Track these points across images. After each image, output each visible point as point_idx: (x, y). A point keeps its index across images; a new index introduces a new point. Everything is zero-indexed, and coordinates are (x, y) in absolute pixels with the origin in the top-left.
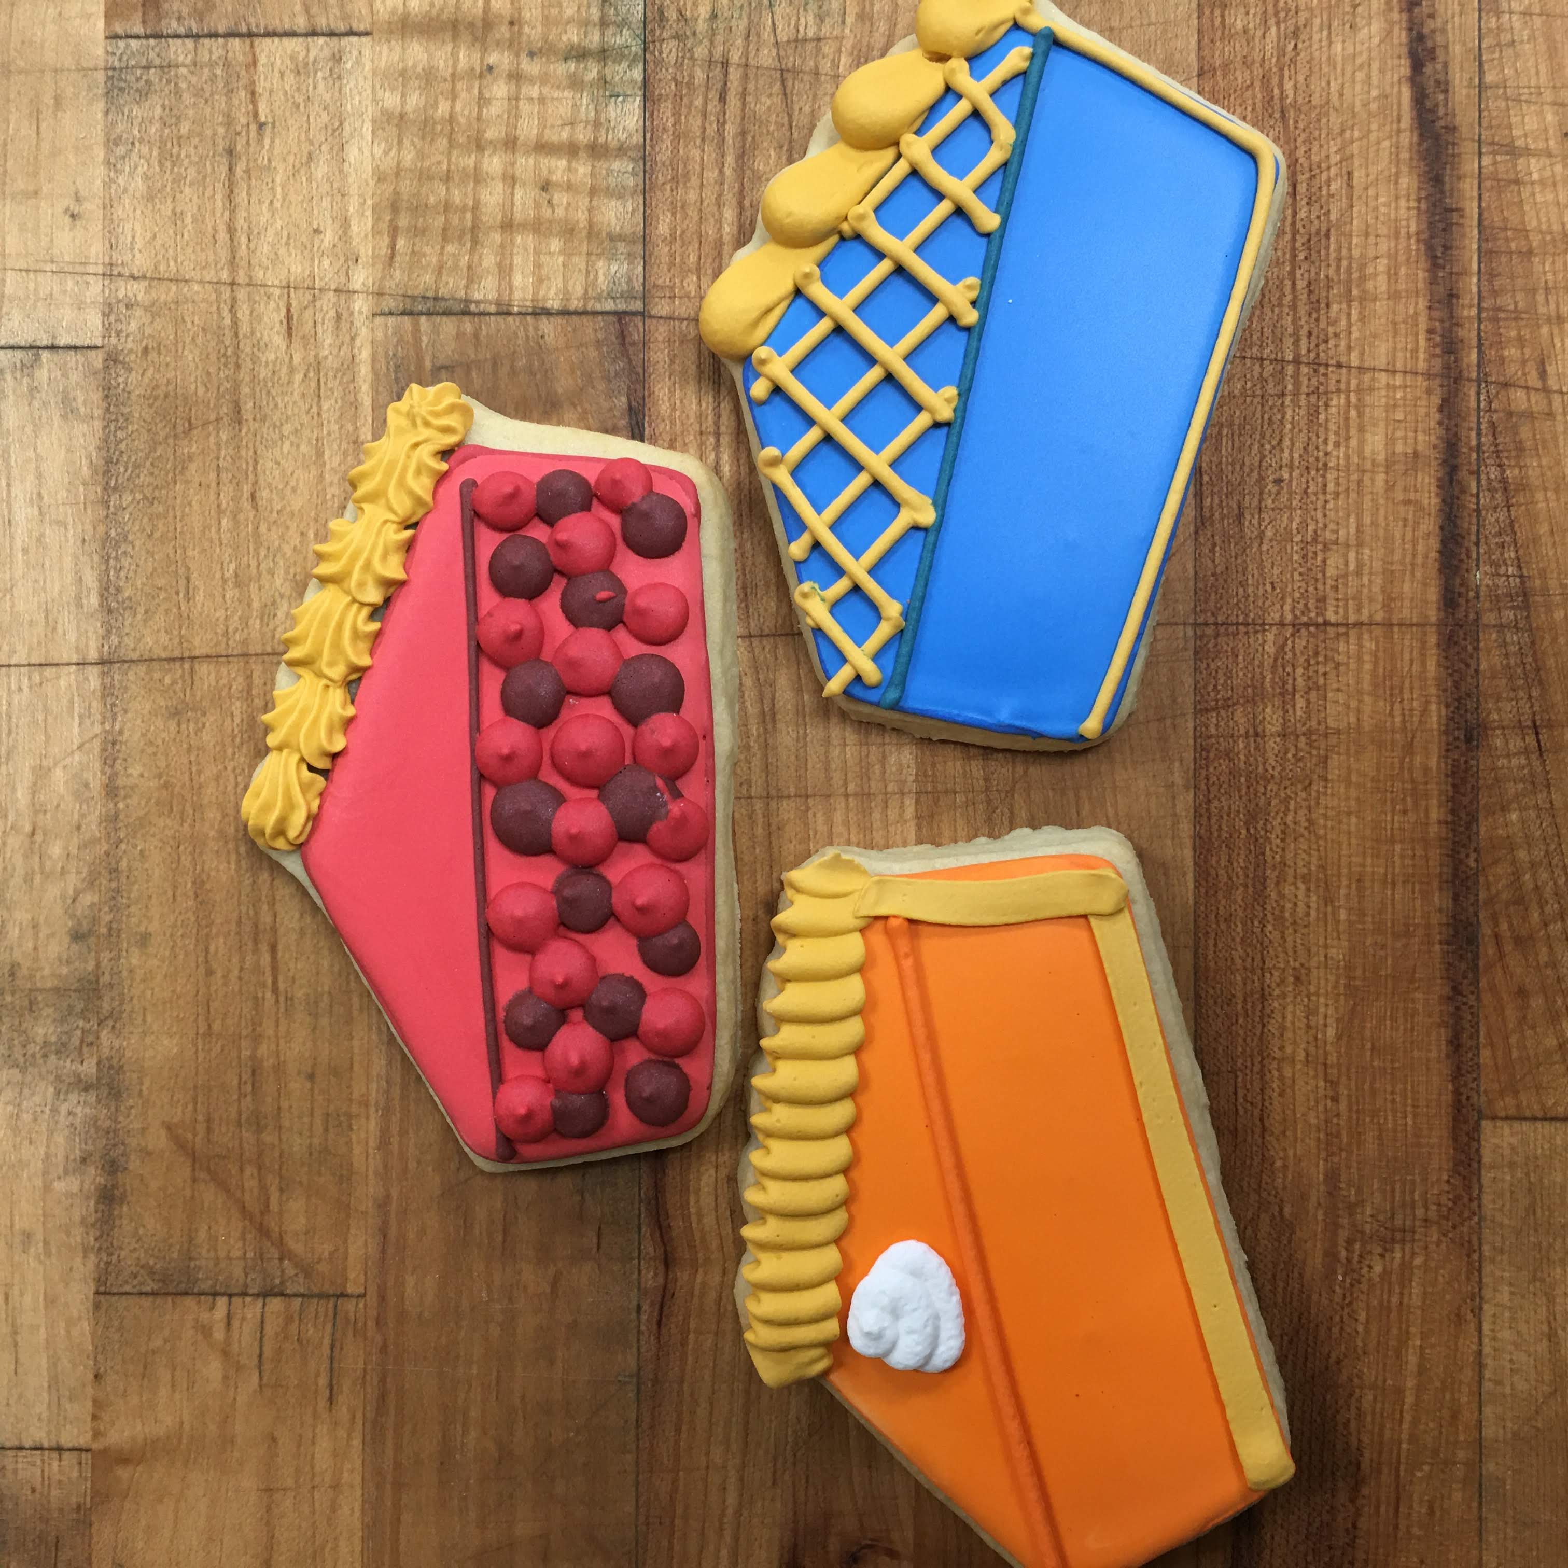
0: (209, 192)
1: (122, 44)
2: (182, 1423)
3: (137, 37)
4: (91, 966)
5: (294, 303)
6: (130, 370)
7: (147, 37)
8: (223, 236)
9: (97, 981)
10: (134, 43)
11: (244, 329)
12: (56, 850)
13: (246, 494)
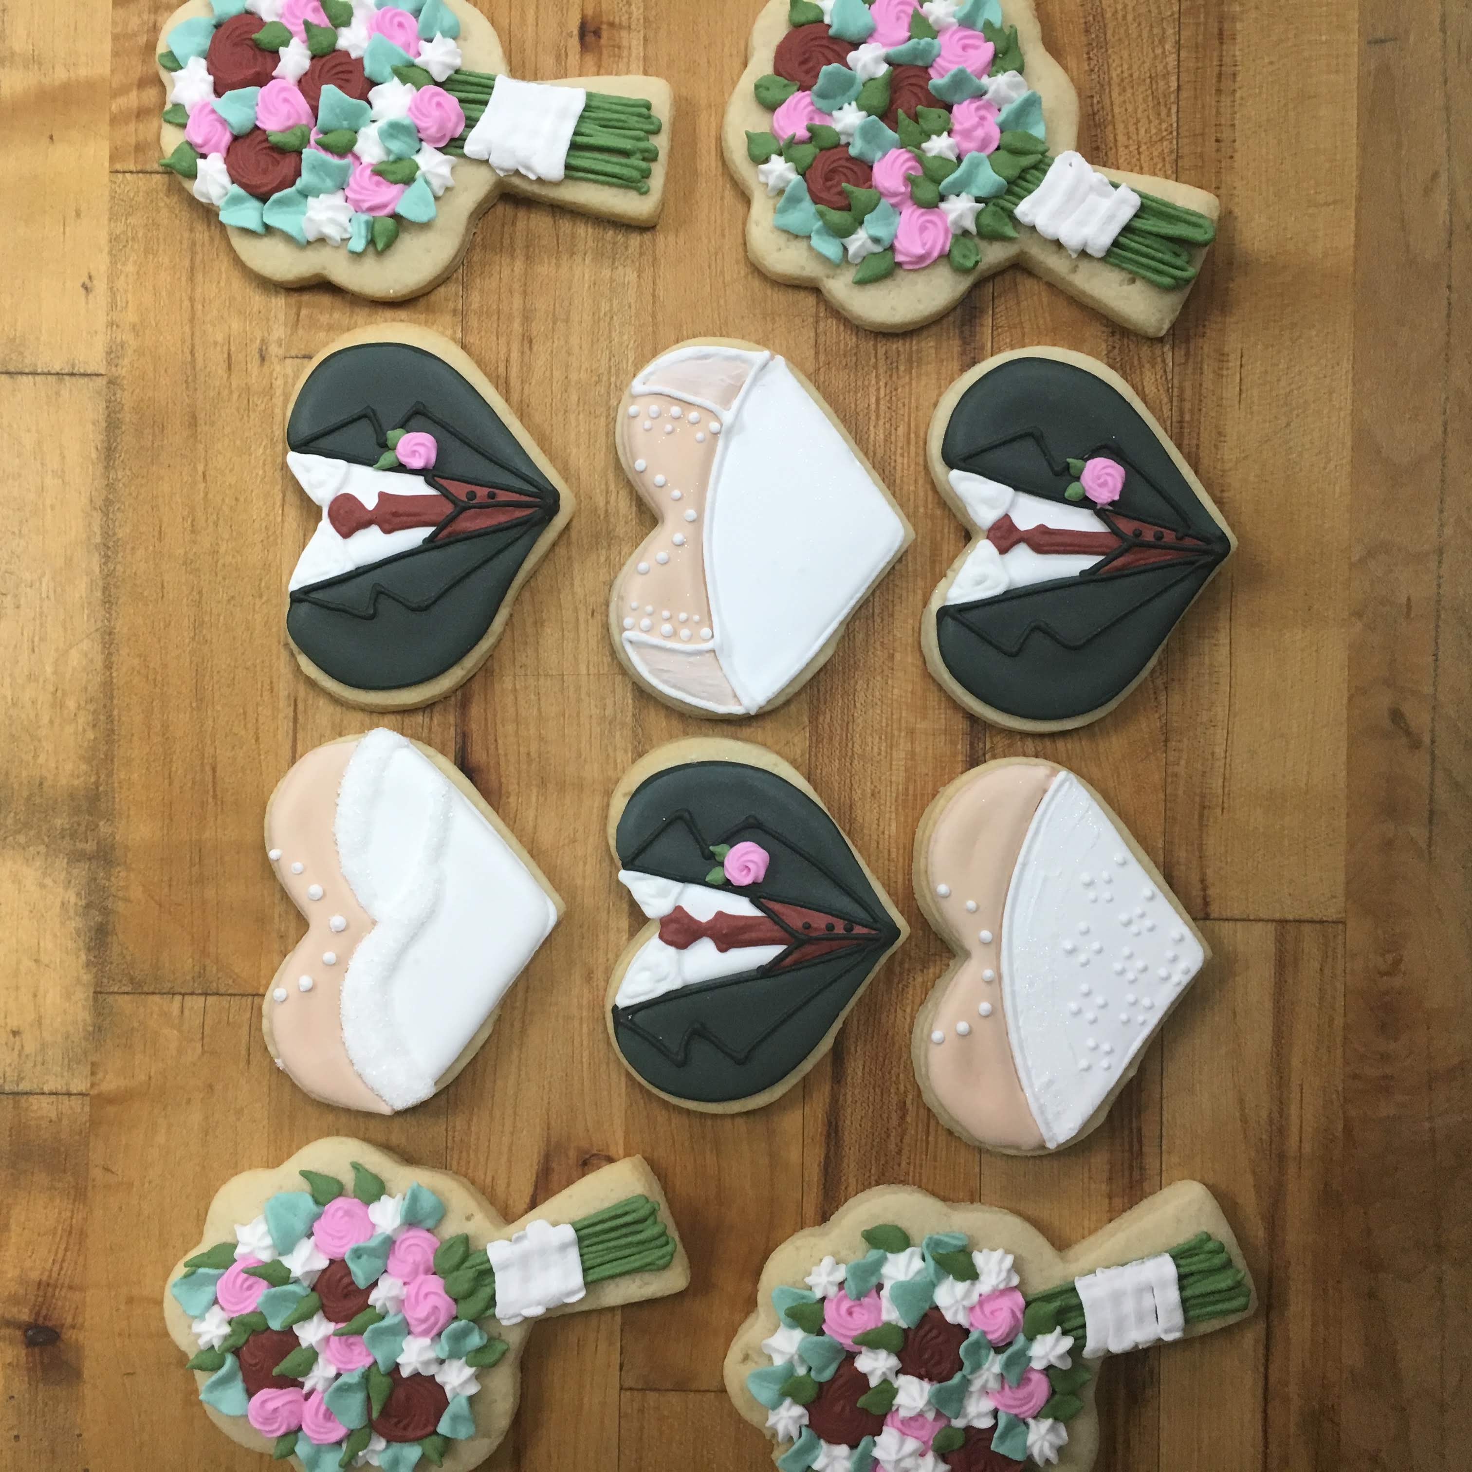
0: (178, 275)
1: (120, 176)
2: (150, 1078)
3: (131, 172)
4: (93, 779)
5: (233, 349)
6: (123, 390)
7: (138, 172)
8: (186, 303)
9: (97, 788)
10: (128, 175)
11: (200, 364)
12: (71, 704)
13: (200, 473)
